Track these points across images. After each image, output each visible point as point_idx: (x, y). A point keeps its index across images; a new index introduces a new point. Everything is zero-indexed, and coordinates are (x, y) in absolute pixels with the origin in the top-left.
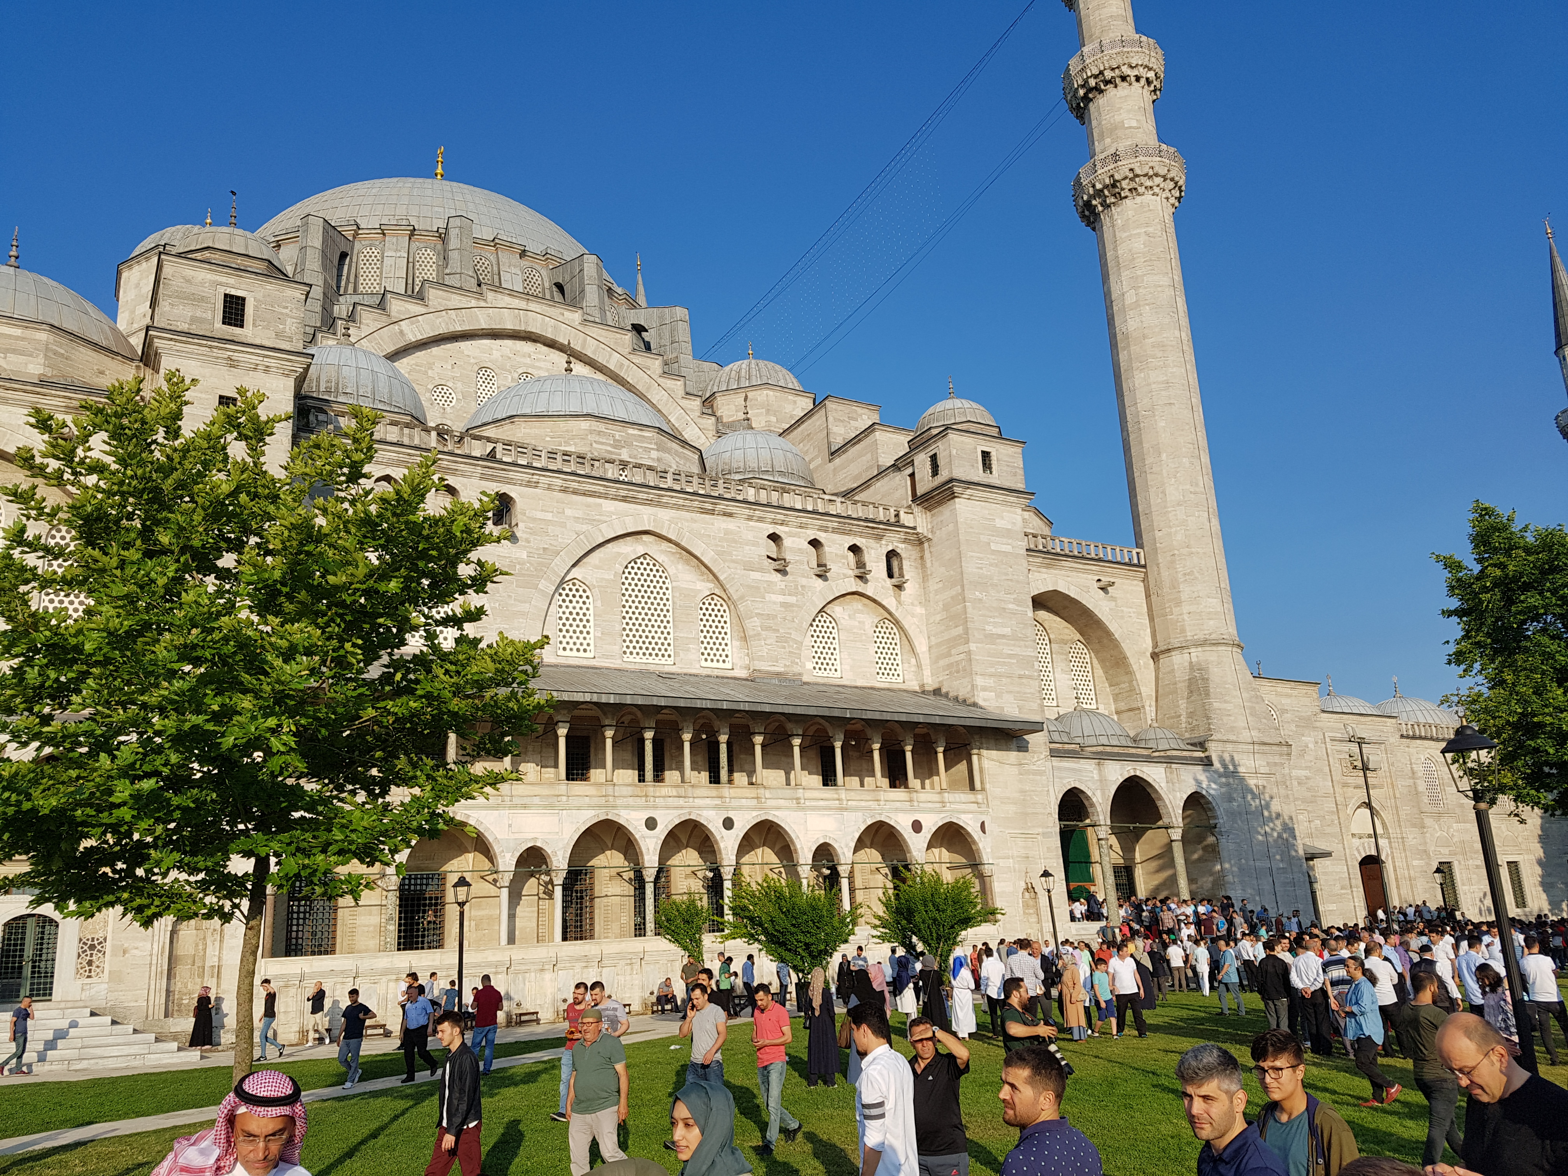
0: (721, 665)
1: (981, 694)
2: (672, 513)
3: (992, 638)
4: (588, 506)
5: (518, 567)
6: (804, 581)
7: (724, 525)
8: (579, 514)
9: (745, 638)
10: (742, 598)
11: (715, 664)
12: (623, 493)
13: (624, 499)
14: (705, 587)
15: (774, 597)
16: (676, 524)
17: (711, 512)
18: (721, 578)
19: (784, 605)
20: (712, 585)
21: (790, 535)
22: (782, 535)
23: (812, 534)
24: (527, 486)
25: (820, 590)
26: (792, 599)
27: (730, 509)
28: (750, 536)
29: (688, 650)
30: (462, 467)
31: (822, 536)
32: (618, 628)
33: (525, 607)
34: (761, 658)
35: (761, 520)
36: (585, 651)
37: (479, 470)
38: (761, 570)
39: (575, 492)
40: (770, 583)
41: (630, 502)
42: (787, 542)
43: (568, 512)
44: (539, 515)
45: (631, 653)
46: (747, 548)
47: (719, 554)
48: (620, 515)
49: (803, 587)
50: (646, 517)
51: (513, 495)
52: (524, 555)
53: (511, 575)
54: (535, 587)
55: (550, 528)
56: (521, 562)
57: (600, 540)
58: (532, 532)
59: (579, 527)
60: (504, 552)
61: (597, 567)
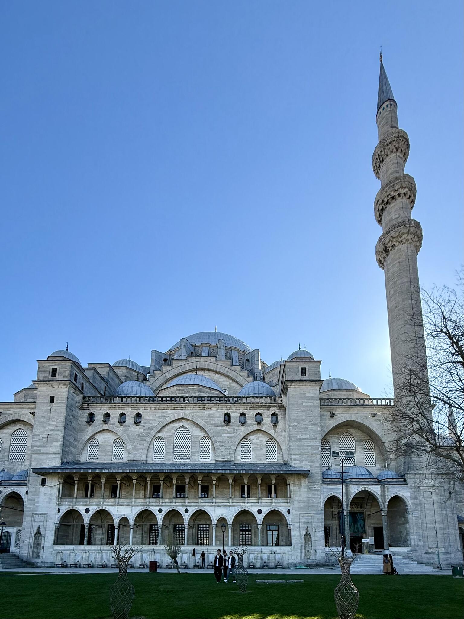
0: (207, 460)
1: (293, 462)
2: (191, 411)
3: (300, 440)
4: (163, 413)
5: (141, 434)
6: (237, 428)
7: (208, 412)
8: (160, 415)
9: (215, 450)
10: (213, 436)
11: (205, 460)
12: (173, 407)
13: (174, 409)
14: (202, 434)
15: (225, 435)
16: (192, 414)
17: (204, 409)
18: (207, 430)
19: (229, 437)
20: (205, 433)
21: (233, 412)
22: (230, 413)
23: (241, 411)
24: (145, 409)
25: (243, 431)
26: (232, 435)
27: (210, 407)
28: (218, 415)
29: (195, 456)
30: (125, 407)
31: (245, 411)
32: (172, 450)
33: (142, 446)
34: (219, 456)
35: (222, 409)
36: (162, 458)
37: (130, 407)
38: (221, 426)
39: (159, 409)
40: (224, 430)
41: (177, 409)
42: (232, 415)
43: (157, 416)
44: (148, 418)
45: (177, 458)
46: (216, 419)
47: (206, 422)
48: (173, 414)
49: (237, 430)
50: (181, 413)
51: (141, 413)
52: (143, 431)
53: (138, 437)
54: (145, 440)
55: (151, 421)
56: (142, 433)
57: (166, 423)
58: (146, 423)
59: (160, 420)
60: (137, 430)
61: (167, 432)
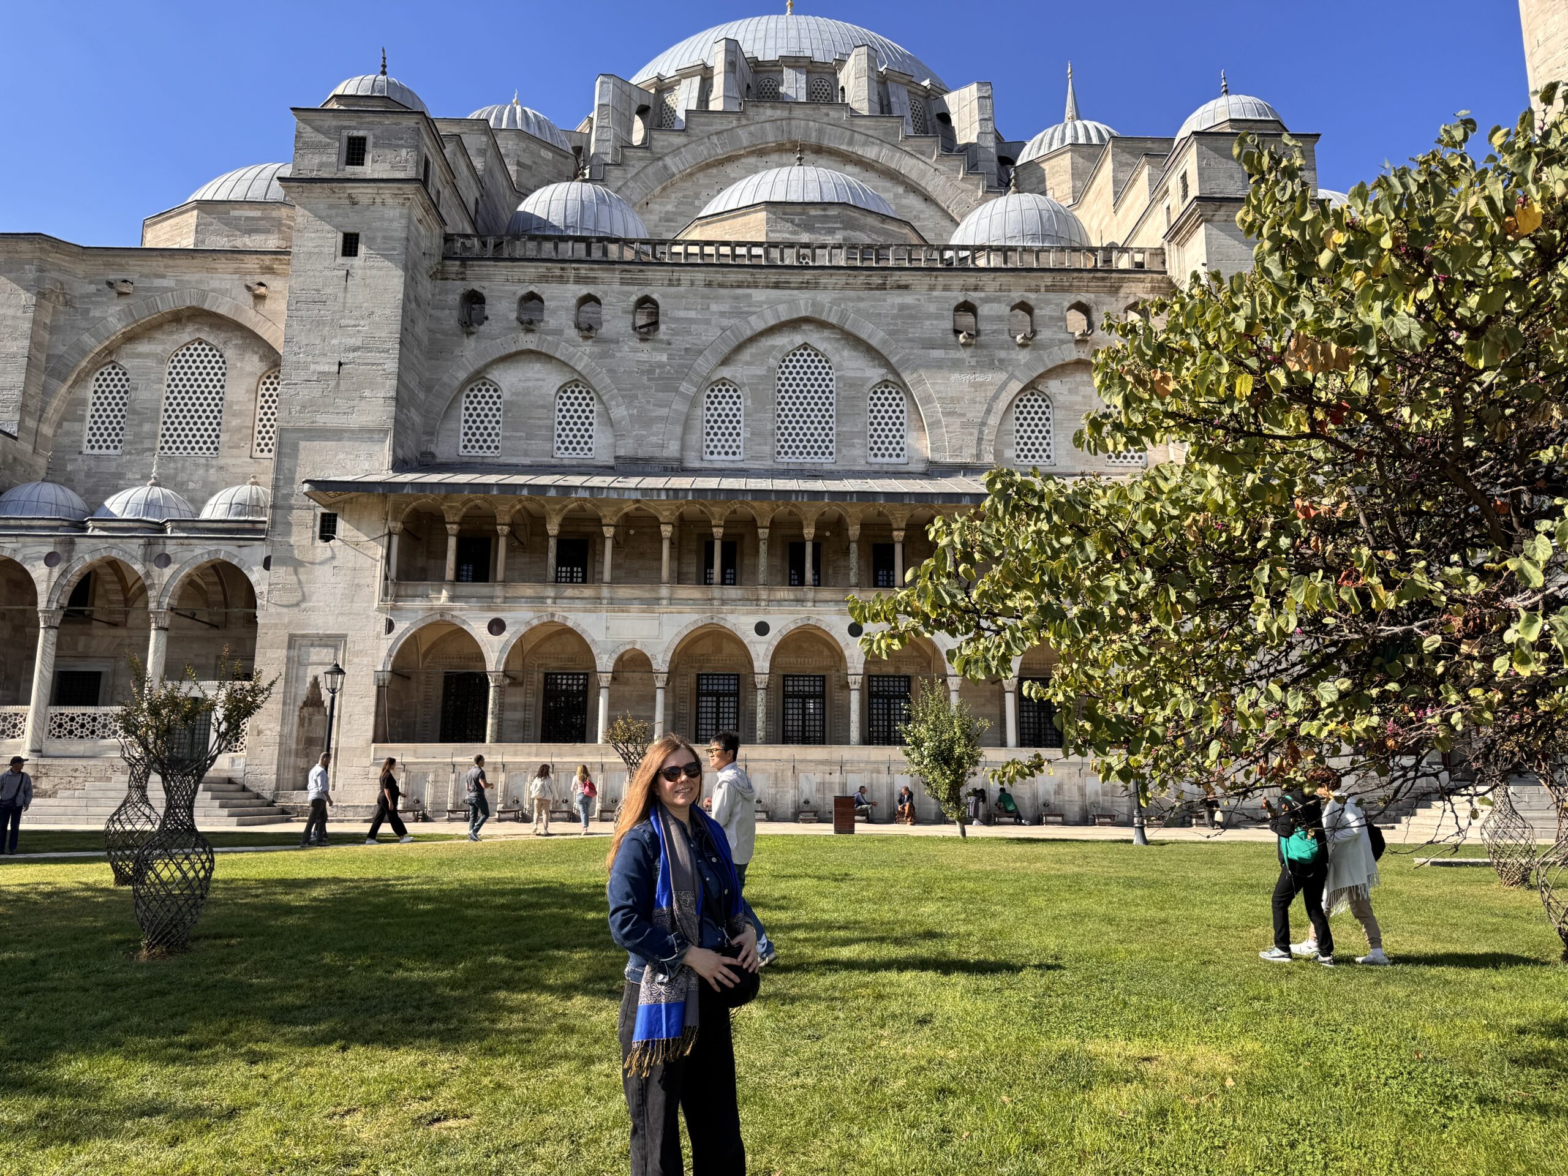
0: (894, 460)
2: (835, 294)
4: (736, 298)
5: (658, 370)
6: (1003, 354)
7: (898, 300)
8: (725, 307)
9: (923, 428)
10: (918, 381)
11: (887, 459)
12: (773, 278)
13: (777, 286)
14: (876, 374)
15: (960, 377)
16: (839, 306)
17: (882, 287)
18: (893, 360)
20: (883, 371)
21: (986, 300)
22: (977, 303)
23: (1017, 296)
24: (670, 285)
25: (1024, 363)
26: (985, 377)
27: (903, 280)
28: (932, 308)
29: (853, 445)
30: (600, 274)
31: (1031, 298)
32: (771, 426)
33: (664, 412)
34: (940, 449)
35: (946, 288)
36: (736, 453)
37: (617, 274)
38: (944, 346)
39: (721, 285)
40: (955, 361)
41: (784, 288)
42: (984, 310)
43: (714, 308)
44: (682, 314)
45: (786, 453)
46: (928, 323)
47: (892, 333)
48: (772, 304)
49: (1001, 361)
50: (802, 303)
51: (655, 296)
52: (664, 358)
53: (649, 379)
54: (676, 390)
55: (693, 327)
56: (661, 365)
57: (749, 333)
58: (675, 332)
59: (725, 322)
60: (644, 356)
61: (748, 364)
